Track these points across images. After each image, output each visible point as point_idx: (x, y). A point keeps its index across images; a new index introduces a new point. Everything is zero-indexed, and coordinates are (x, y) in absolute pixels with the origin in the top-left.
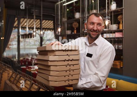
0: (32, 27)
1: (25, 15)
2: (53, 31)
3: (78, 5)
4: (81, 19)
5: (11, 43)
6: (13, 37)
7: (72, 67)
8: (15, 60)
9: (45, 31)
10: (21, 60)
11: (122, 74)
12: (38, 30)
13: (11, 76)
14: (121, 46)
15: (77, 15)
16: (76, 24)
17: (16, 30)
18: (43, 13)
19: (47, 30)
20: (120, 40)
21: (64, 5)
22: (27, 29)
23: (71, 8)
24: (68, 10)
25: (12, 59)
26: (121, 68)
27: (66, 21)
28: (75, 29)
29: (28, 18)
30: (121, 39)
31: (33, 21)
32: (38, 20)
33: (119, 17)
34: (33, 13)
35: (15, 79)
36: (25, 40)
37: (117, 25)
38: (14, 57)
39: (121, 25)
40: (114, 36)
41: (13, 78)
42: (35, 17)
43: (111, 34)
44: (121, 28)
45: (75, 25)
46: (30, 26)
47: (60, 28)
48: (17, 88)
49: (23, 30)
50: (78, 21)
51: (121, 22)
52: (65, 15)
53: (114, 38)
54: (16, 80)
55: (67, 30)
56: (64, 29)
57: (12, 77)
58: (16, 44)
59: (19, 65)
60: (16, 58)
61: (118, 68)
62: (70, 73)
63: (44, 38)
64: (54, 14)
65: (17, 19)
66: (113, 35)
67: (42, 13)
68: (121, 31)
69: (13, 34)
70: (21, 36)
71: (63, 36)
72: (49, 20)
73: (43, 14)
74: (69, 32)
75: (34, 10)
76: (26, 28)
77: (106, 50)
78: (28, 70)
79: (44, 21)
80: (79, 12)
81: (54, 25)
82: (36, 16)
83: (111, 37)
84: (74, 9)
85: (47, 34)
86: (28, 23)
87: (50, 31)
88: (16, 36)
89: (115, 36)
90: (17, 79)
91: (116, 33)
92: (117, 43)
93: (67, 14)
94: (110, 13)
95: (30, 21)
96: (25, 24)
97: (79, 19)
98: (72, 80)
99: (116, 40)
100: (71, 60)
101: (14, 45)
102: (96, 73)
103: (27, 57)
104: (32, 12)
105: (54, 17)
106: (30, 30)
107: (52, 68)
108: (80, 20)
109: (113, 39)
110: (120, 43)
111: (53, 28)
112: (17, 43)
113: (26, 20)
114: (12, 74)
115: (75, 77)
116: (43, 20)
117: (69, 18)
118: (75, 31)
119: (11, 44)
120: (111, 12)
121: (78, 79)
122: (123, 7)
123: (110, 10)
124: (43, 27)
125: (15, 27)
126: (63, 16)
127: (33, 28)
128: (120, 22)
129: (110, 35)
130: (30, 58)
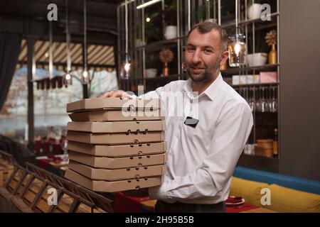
0: (63, 61)
1: (46, 33)
2: (113, 71)
3: (172, 7)
4: (179, 41)
5: (13, 102)
6: (17, 88)
7: (145, 149)
8: (22, 142)
9: (95, 70)
10: (37, 142)
11: (275, 171)
12: (77, 69)
13: (12, 178)
14: (272, 105)
15: (171, 32)
16: (168, 53)
17: (25, 69)
18: (87, 26)
19: (98, 69)
20: (272, 89)
21: (138, 7)
22: (51, 67)
23: (156, 14)
24: (148, 20)
25: (16, 140)
26: (274, 156)
27: (143, 47)
28: (166, 65)
29: (53, 41)
30: (274, 88)
31: (65, 47)
32: (78, 46)
33: (269, 35)
34: (63, 29)
35: (21, 184)
36: (47, 93)
37: (265, 54)
38: (20, 134)
39: (273, 55)
40: (256, 82)
41: (17, 181)
42: (68, 38)
43: (250, 77)
44: (273, 62)
45: (166, 55)
46: (57, 60)
47: (129, 62)
48: (26, 203)
49: (41, 70)
50: (172, 45)
51: (274, 48)
52: (140, 33)
53: (257, 86)
54: (23, 185)
55: (147, 68)
56: (139, 66)
57: (14, 179)
58: (23, 105)
59: (32, 154)
60: (24, 137)
61: (266, 157)
62: (140, 161)
63: (92, 90)
64: (116, 31)
65: (27, 44)
66: (254, 79)
67: (85, 28)
68: (273, 69)
69: (15, 79)
70: (35, 84)
71: (137, 82)
72: (104, 45)
73: (87, 31)
74: (151, 73)
75: (66, 21)
76: (48, 64)
77: (231, 112)
78: (52, 163)
79: (92, 47)
80: (175, 24)
81: (116, 56)
82: (72, 35)
83: (250, 82)
84: (163, 17)
85: (99, 80)
86: (53, 53)
87: (107, 71)
88: (25, 83)
89: (260, 81)
90: (25, 184)
91: (261, 73)
92: (265, 98)
93: (145, 29)
94: (248, 25)
95: (57, 47)
96: (47, 55)
97: (175, 41)
98: (146, 178)
99: (261, 90)
100: (144, 133)
101: (19, 106)
102: (203, 164)
103: (51, 135)
104: (61, 26)
105: (116, 37)
106: (57, 69)
107: (98, 150)
108: (177, 43)
109: (253, 89)
110: (272, 98)
111: (113, 64)
112: (26, 102)
113: (47, 44)
114: (15, 173)
115: (152, 171)
116: (89, 44)
117: (150, 40)
118: (166, 70)
119: (13, 105)
120: (250, 24)
121: (160, 177)
122: (278, 12)
123: (248, 18)
124: (90, 62)
125: (22, 63)
126: (135, 34)
127: (65, 65)
128: (271, 46)
129: (247, 79)
130: (58, 138)
